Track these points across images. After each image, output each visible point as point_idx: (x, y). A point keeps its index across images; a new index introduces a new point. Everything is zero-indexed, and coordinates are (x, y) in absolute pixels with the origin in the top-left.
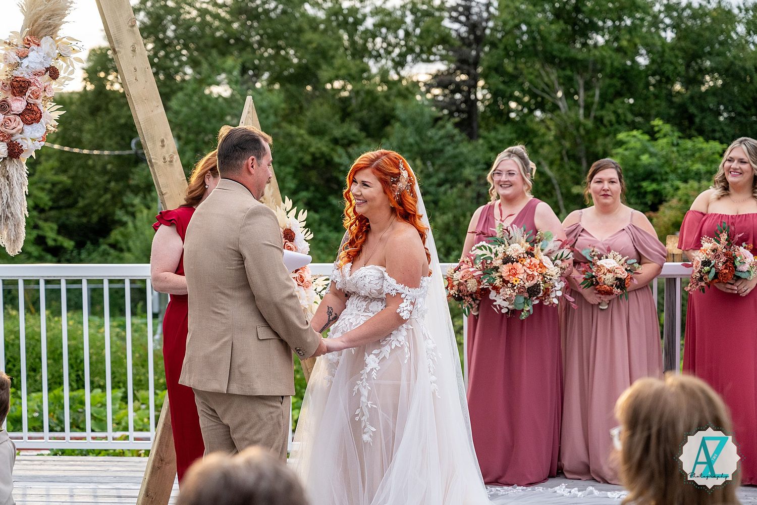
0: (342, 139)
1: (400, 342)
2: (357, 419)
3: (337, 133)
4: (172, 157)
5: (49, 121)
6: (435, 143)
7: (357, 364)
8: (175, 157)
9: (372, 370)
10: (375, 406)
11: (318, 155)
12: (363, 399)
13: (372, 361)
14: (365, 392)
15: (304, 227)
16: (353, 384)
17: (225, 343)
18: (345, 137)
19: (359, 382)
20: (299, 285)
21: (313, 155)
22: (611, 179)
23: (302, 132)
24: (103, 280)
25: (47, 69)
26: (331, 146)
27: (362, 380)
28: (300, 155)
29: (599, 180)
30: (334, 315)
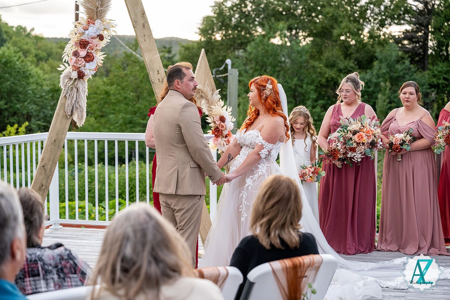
0: (344, 69)
1: (263, 173)
2: (240, 210)
3: (341, 66)
4: (163, 79)
5: (98, 61)
6: (399, 73)
7: (242, 183)
8: (165, 79)
9: (249, 186)
10: (248, 204)
11: (329, 79)
12: (244, 200)
13: (249, 181)
14: (244, 197)
15: (231, 115)
16: (240, 193)
17: (175, 169)
18: (346, 68)
19: (243, 192)
20: (227, 144)
21: (327, 78)
22: (410, 92)
23: (321, 65)
24: (135, 141)
25: (98, 36)
26: (338, 74)
27: (244, 191)
28: (319, 79)
29: (404, 93)
30: (231, 158)
